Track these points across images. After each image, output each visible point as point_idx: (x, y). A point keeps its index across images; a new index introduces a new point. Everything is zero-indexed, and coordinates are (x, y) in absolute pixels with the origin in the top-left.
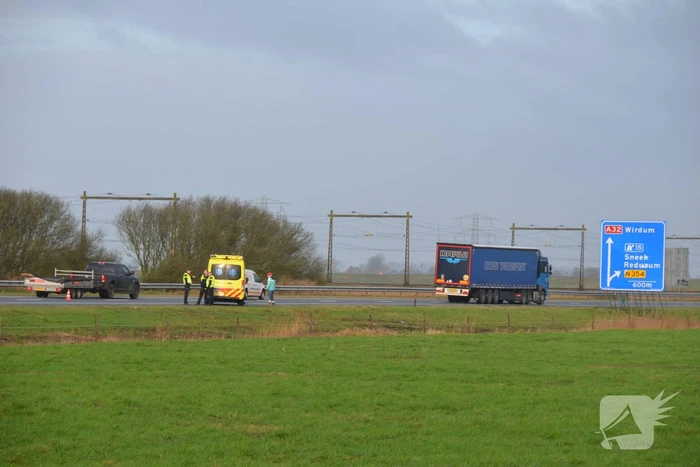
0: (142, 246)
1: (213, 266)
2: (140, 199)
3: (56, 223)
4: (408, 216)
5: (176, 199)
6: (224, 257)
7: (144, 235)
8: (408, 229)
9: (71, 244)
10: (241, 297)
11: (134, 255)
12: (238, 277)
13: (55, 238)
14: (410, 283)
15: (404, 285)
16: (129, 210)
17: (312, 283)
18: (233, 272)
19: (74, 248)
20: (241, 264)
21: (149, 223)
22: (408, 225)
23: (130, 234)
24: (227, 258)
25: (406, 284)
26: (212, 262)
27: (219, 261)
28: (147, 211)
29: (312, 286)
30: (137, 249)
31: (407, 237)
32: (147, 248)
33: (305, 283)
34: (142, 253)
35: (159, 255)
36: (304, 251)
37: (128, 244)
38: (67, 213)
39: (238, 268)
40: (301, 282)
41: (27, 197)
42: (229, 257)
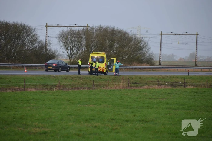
0: (69, 48)
1: (92, 57)
2: (67, 27)
3: (29, 37)
4: (197, 34)
5: (87, 27)
6: (97, 53)
7: (70, 43)
8: (197, 40)
9: (36, 47)
10: (105, 71)
11: (66, 52)
12: (103, 62)
13: (29, 44)
14: (198, 65)
15: (195, 66)
16: (63, 32)
17: (148, 65)
18: (101, 60)
19: (37, 49)
20: (105, 56)
21: (73, 37)
22: (197, 38)
23: (64, 43)
24: (98, 54)
25: (196, 65)
26: (91, 55)
27: (95, 55)
28: (71, 32)
29: (148, 66)
30: (67, 49)
31: (197, 44)
32: (72, 50)
33: (144, 65)
34: (69, 51)
35: (77, 53)
36: (144, 50)
37: (63, 47)
38: (34, 33)
39: (103, 58)
40: (143, 65)
41: (15, 26)
42: (99, 53)
